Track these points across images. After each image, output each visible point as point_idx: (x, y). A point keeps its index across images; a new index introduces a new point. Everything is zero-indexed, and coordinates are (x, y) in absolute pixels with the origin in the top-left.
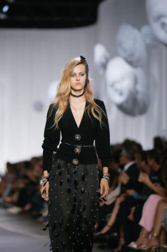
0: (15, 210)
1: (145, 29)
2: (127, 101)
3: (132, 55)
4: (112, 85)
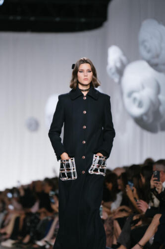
2: (146, 114)
3: (158, 56)
4: (130, 95)
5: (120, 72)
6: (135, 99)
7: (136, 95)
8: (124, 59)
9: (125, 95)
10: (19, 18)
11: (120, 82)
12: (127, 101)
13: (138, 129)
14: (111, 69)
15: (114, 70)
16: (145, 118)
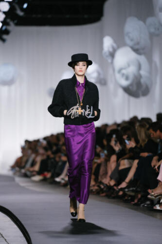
0: (37, 178)
1: (150, 20)
3: (138, 43)
4: (120, 71)
5: (112, 55)
7: (124, 71)
8: (115, 45)
10: (39, 16)
13: (126, 95)
15: (107, 54)
16: (131, 88)
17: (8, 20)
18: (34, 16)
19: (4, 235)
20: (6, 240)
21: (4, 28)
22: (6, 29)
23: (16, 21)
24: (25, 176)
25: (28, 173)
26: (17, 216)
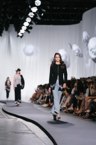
0: (45, 105)
4: (91, 50)
6: (93, 52)
7: (93, 50)
9: (89, 50)
10: (48, 20)
11: (87, 45)
12: (90, 53)
14: (84, 40)
17: (32, 22)
18: (45, 20)
19: (38, 136)
20: (40, 139)
21: (30, 26)
22: (31, 27)
23: (36, 23)
24: (39, 104)
25: (40, 103)
26: (43, 126)
